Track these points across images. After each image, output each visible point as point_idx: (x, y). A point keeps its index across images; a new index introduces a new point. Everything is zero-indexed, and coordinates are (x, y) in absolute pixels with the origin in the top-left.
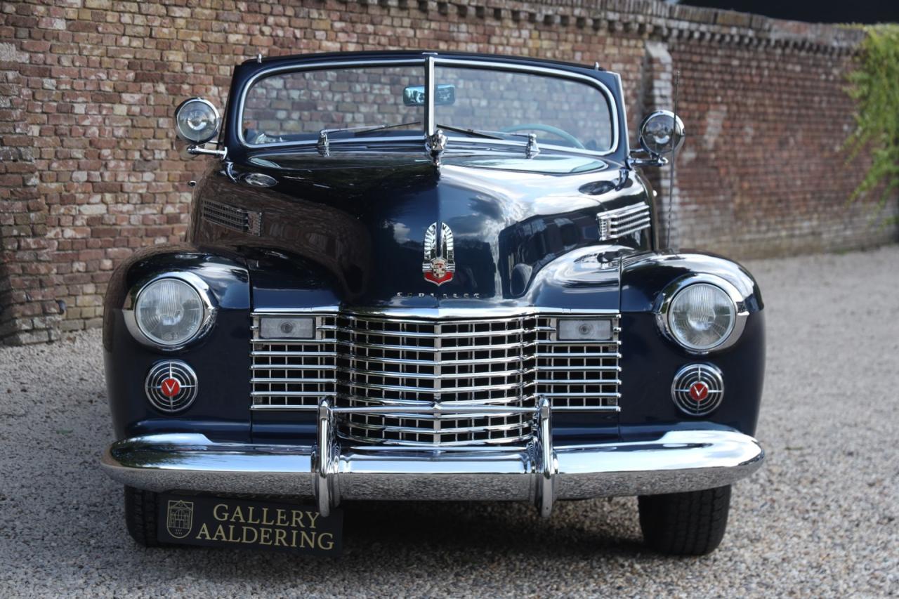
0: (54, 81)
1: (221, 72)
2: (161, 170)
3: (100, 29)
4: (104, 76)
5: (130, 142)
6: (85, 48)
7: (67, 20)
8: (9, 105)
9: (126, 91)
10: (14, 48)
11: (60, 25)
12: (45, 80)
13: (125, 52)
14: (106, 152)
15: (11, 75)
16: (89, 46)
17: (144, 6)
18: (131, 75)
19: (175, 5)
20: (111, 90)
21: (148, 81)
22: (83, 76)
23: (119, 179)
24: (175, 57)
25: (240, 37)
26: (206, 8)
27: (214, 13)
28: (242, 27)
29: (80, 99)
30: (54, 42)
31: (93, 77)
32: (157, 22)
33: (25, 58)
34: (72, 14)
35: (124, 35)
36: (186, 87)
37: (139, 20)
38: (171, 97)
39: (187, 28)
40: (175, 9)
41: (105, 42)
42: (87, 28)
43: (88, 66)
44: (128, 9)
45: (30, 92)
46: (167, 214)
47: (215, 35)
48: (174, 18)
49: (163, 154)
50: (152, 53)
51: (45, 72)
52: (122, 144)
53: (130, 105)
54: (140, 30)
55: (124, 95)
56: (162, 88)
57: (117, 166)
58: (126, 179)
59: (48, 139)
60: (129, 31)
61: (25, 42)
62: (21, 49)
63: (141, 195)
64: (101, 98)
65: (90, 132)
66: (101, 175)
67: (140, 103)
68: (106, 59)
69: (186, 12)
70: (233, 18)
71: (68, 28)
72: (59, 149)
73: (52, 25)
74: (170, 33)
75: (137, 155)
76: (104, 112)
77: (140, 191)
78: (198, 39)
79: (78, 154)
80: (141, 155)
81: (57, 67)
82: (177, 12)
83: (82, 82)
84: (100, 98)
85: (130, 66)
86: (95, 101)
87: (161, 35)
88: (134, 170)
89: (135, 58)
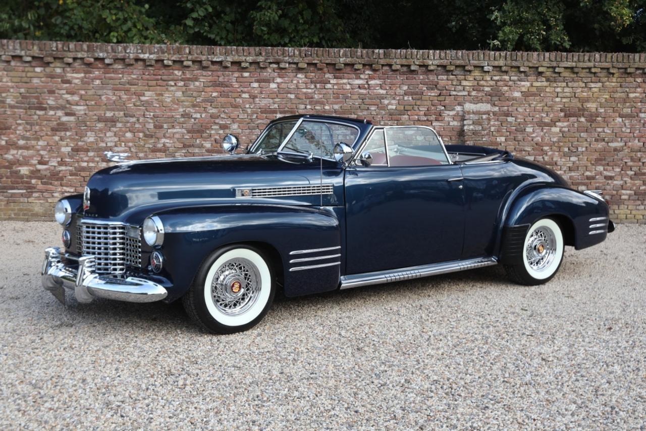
0: (514, 119)
1: (624, 111)
2: (583, 156)
3: (542, 95)
4: (544, 115)
5: (562, 144)
6: (532, 104)
7: (521, 92)
8: (481, 129)
9: (559, 121)
10: (489, 105)
11: (517, 94)
12: (508, 118)
13: (558, 104)
14: (546, 148)
15: (484, 117)
16: (534, 103)
17: (570, 84)
18: (562, 114)
19: (591, 82)
20: (549, 121)
21: (574, 117)
22: (531, 115)
23: (555, 159)
24: (592, 106)
25: (638, 95)
26: (613, 82)
27: (619, 85)
28: (639, 90)
29: (529, 126)
30: (515, 102)
31: (538, 116)
32: (580, 90)
33: (496, 109)
34: (524, 89)
35: (557, 97)
36: (599, 119)
37: (567, 90)
38: (589, 124)
39: (599, 92)
40: (591, 84)
41: (545, 100)
42: (534, 95)
43: (535, 111)
44: (560, 85)
45: (499, 123)
46: (587, 176)
47: (619, 94)
48: (591, 88)
49: (584, 149)
50: (576, 103)
51: (508, 114)
52: (556, 145)
53: (562, 127)
54: (568, 94)
55: (557, 123)
56: (583, 119)
57: (554, 154)
58: (559, 160)
59: (510, 143)
60: (560, 95)
61: (496, 102)
62: (494, 105)
63: (569, 167)
64: (543, 125)
65: (535, 139)
66: (543, 158)
67: (568, 126)
68: (546, 108)
69: (600, 85)
70: (631, 86)
71: (523, 96)
72: (517, 146)
73: (512, 94)
74: (588, 95)
75: (566, 150)
76: (545, 131)
77: (568, 165)
78: (607, 97)
79: (528, 149)
80: (569, 149)
81: (516, 112)
82: (593, 85)
83: (531, 118)
84: (541, 124)
85: (561, 110)
86: (540, 126)
87: (582, 96)
88: (564, 156)
89: (564, 107)
